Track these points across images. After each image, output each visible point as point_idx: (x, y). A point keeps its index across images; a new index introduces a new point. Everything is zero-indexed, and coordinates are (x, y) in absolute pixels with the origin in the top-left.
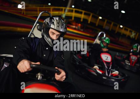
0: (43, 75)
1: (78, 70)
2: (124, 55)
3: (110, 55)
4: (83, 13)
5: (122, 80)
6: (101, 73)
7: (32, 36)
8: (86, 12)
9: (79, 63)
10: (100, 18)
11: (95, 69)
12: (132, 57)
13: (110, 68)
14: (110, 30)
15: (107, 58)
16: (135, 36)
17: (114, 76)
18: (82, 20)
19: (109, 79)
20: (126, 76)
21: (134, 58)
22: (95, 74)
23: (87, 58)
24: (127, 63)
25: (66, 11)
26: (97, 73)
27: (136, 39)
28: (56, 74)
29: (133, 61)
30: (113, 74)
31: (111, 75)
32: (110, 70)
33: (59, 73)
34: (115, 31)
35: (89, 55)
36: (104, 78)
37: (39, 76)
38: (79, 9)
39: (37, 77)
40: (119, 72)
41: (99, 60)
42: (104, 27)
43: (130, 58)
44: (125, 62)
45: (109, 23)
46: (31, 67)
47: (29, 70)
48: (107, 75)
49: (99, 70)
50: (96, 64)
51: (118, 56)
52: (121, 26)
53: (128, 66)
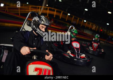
0: (37, 57)
1: (56, 55)
2: (88, 43)
3: (79, 43)
4: (56, 11)
5: (88, 61)
6: (73, 56)
7: (24, 30)
8: (58, 10)
9: (56, 49)
10: (69, 14)
11: (68, 53)
12: (94, 44)
13: (79, 52)
14: (77, 24)
15: (77, 45)
16: (96, 28)
17: (82, 58)
18: (55, 16)
19: (79, 61)
20: (91, 57)
21: (95, 45)
22: (68, 57)
23: (62, 46)
24: (91, 49)
25: (42, 9)
26: (70, 56)
27: (96, 30)
28: (46, 56)
29: (95, 47)
30: (81, 57)
31: (80, 58)
32: (79, 54)
33: (48, 55)
34: (80, 25)
35: (63, 43)
36: (75, 60)
37: (35, 57)
38: (52, 7)
39: (33, 58)
40: (85, 55)
41: (71, 47)
42: (72, 22)
43: (93, 45)
44: (89, 48)
45: (76, 19)
46: (30, 51)
47: (29, 53)
48: (77, 57)
49: (71, 54)
50: (69, 50)
51: (84, 44)
52: (85, 21)
53: (91, 51)
